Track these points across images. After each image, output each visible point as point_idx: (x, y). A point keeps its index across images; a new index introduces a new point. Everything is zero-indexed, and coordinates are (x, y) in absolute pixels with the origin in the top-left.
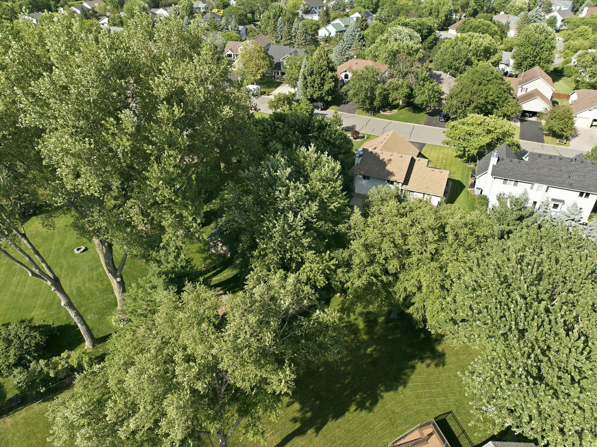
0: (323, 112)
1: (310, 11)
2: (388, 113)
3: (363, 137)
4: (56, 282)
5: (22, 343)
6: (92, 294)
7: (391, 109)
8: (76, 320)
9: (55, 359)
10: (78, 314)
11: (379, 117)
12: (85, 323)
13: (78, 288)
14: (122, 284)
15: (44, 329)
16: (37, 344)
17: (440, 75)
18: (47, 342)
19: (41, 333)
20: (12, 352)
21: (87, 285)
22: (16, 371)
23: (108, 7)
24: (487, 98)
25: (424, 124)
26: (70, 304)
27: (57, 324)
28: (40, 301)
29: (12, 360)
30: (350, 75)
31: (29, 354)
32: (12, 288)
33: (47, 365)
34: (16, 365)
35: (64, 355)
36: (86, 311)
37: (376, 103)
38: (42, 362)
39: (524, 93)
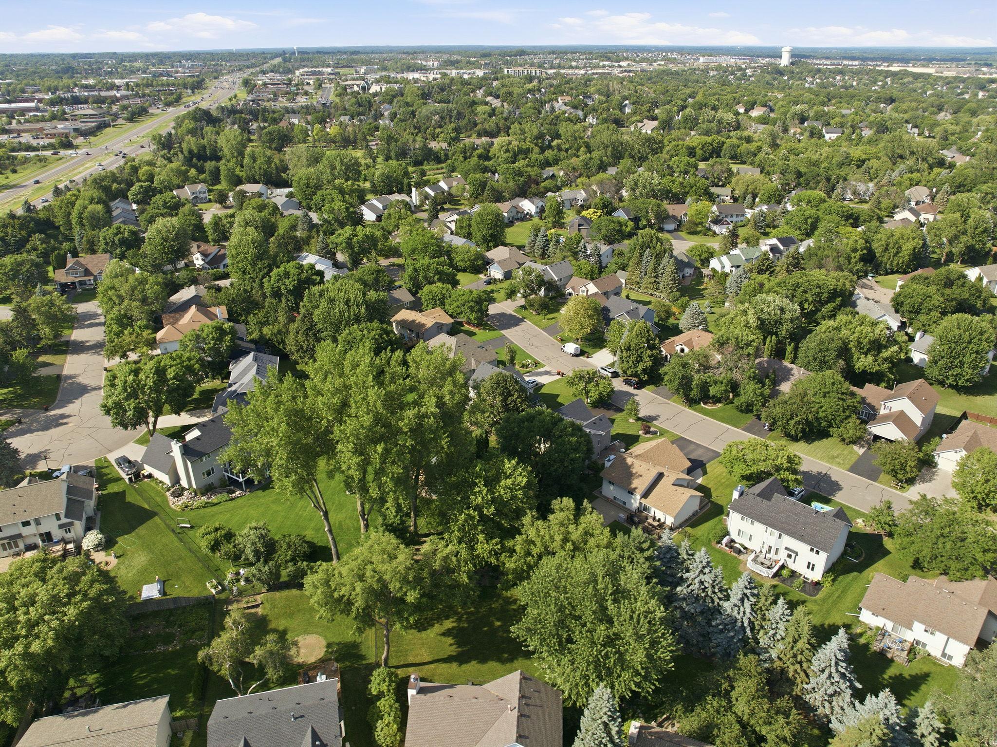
0: (635, 392)
1: (721, 220)
2: (708, 407)
3: (655, 433)
4: (326, 514)
5: (296, 549)
6: (348, 529)
7: (715, 403)
8: (331, 542)
9: (312, 564)
10: (333, 539)
11: (695, 410)
12: (336, 547)
13: (340, 523)
14: (367, 526)
15: (310, 544)
16: (305, 552)
17: (792, 369)
18: (311, 553)
19: (309, 546)
20: (290, 553)
21: (347, 521)
22: (290, 564)
23: (468, 187)
24: (818, 413)
25: (743, 430)
26: (330, 530)
27: (320, 544)
28: (312, 525)
29: (288, 558)
30: (687, 350)
31: (299, 557)
32: (297, 510)
33: (307, 566)
34: (290, 561)
35: (318, 563)
36: (340, 540)
37: (694, 393)
38: (305, 563)
39: (887, 411)
